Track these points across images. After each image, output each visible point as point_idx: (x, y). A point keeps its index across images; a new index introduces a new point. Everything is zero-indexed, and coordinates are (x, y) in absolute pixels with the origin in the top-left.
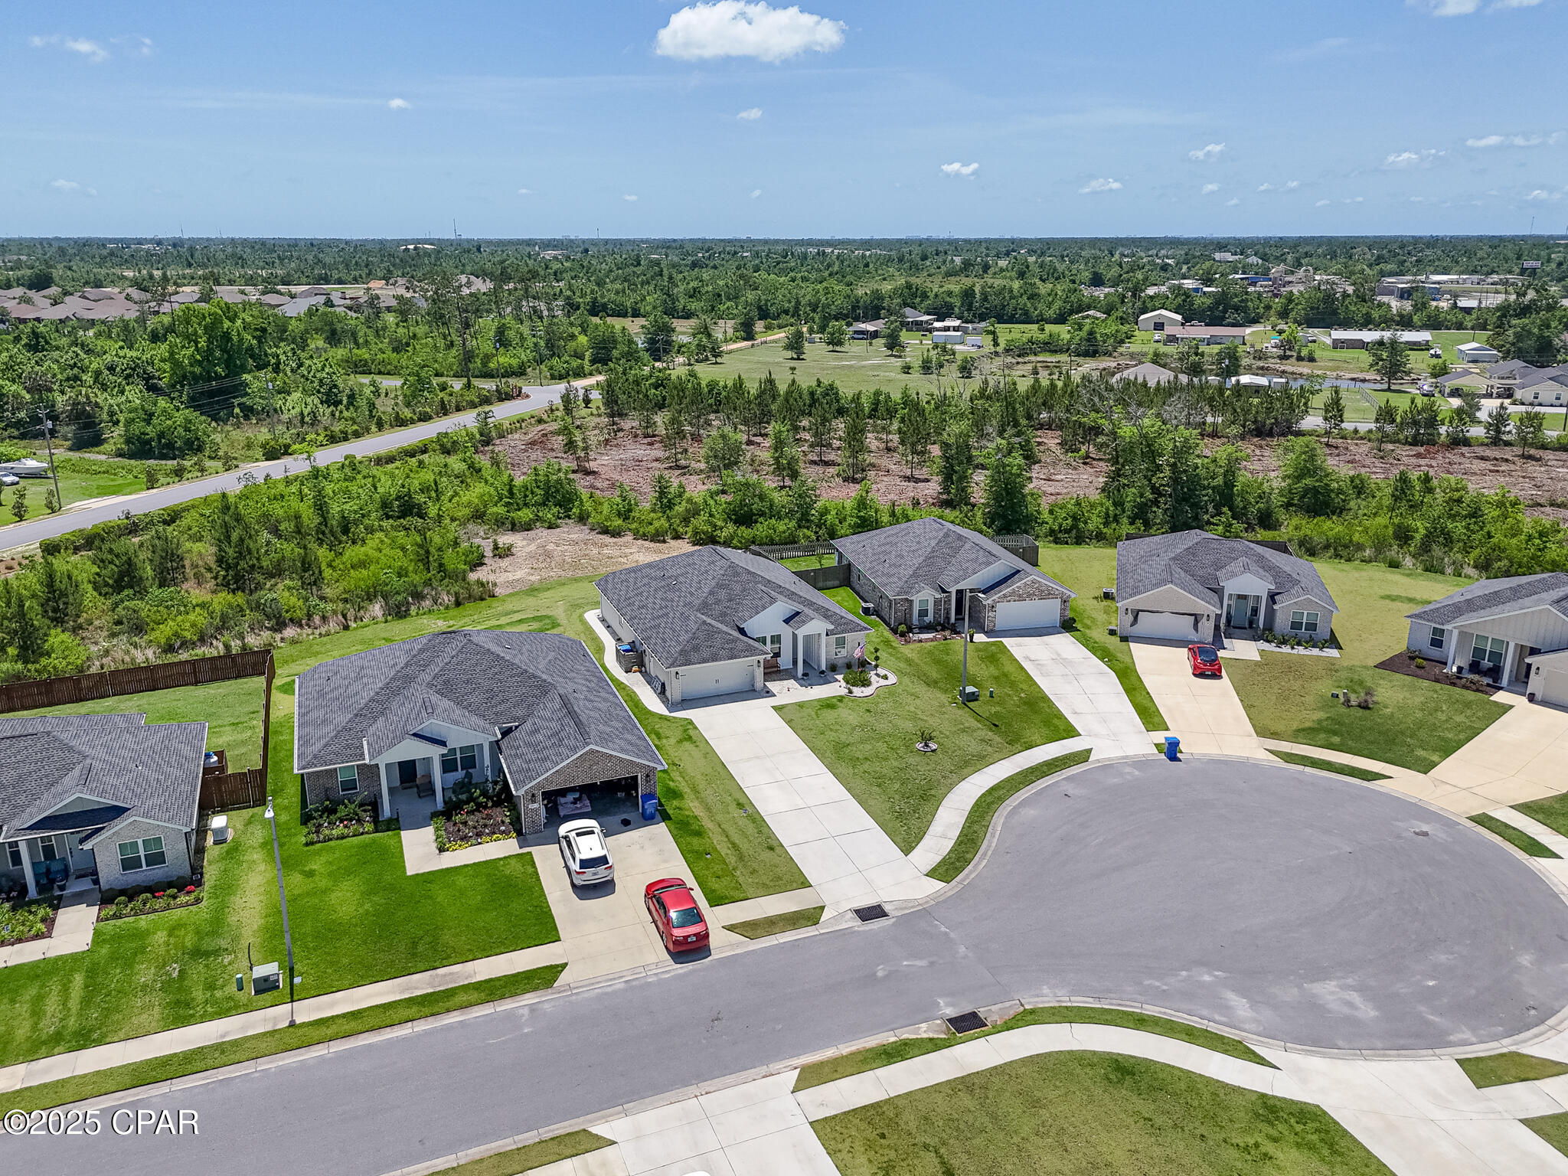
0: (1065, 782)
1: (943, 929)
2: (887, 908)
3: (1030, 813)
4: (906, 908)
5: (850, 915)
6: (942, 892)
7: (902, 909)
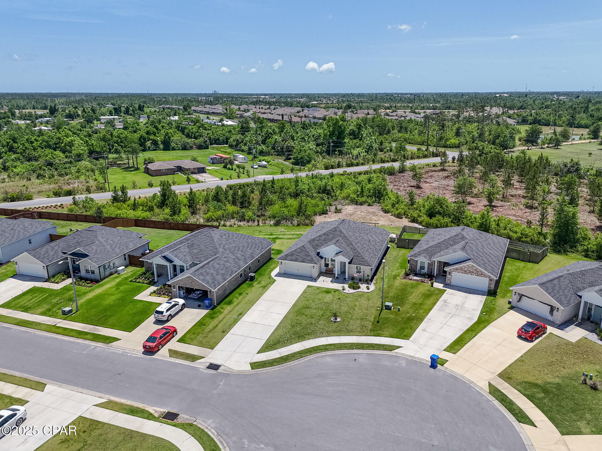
0: (365, 355)
1: (222, 383)
2: (221, 368)
3: (329, 359)
5: (207, 364)
6: (245, 371)
7: (225, 371)
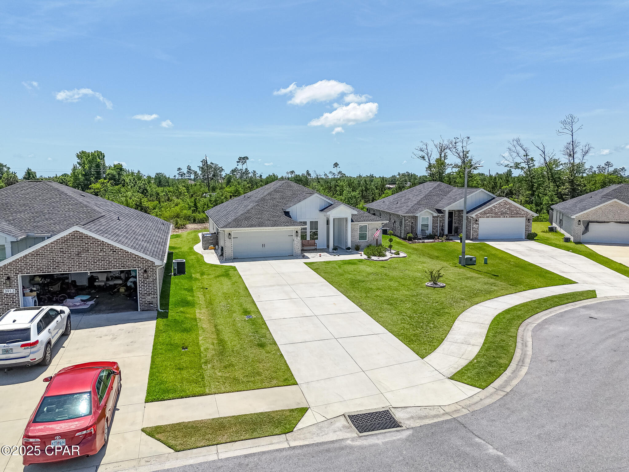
1: (492, 451)
2: (398, 415)
4: (426, 417)
5: (342, 422)
6: (476, 399)
7: (420, 418)
